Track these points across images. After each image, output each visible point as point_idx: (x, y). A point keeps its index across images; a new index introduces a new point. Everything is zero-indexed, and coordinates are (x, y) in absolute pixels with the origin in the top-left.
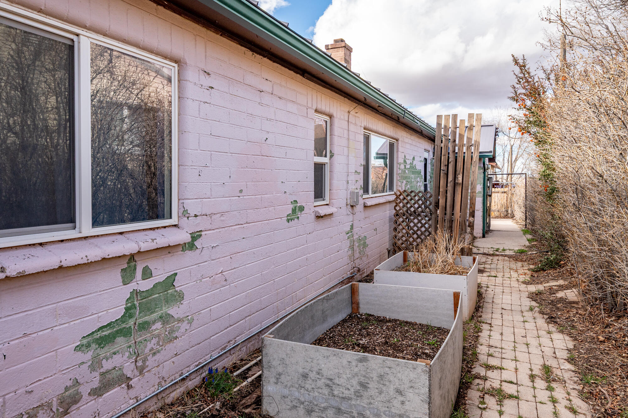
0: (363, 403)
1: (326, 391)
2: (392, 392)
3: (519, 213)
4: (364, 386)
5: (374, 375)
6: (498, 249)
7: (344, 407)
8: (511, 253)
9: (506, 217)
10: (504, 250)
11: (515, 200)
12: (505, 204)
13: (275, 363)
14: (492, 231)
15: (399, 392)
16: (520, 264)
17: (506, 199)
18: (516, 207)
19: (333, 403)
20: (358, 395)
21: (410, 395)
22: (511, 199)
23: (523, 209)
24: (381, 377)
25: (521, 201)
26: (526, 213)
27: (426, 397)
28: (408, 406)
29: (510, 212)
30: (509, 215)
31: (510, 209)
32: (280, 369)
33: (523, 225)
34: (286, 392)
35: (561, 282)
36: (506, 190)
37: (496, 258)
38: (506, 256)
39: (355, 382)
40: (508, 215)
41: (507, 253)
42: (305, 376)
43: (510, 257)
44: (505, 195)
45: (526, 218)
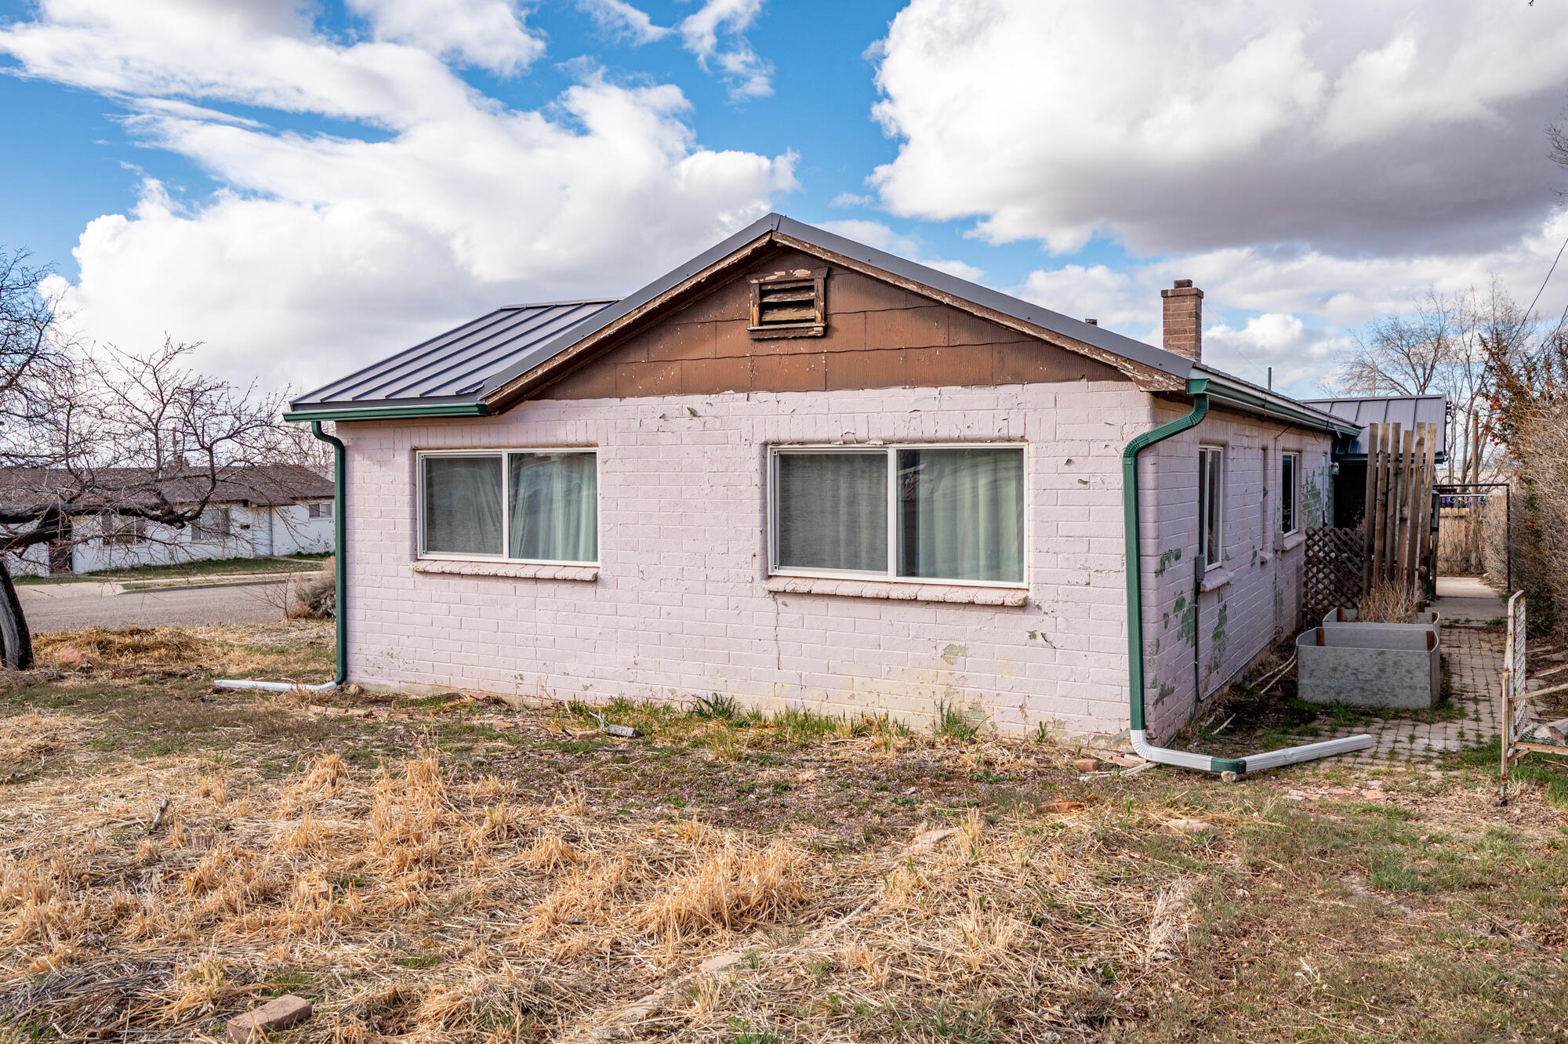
0: (1383, 681)
1: (1352, 678)
2: (1403, 671)
3: (1494, 562)
4: (1382, 671)
5: (1390, 663)
6: (1456, 621)
7: (1367, 686)
8: (1481, 625)
9: (1465, 572)
10: (1468, 621)
11: (1485, 536)
12: (1464, 545)
13: (1309, 663)
14: (1440, 597)
15: (1409, 671)
16: (1494, 635)
17: (1464, 533)
18: (1489, 552)
19: (1359, 685)
20: (1378, 677)
21: (1417, 673)
22: (1475, 533)
23: (1504, 556)
24: (1395, 663)
25: (1499, 539)
26: (1509, 563)
27: (1428, 673)
28: (1415, 680)
29: (1473, 562)
30: (1472, 569)
31: (1474, 555)
32: (1313, 667)
33: (1504, 588)
34: (1319, 682)
35: (1550, 647)
36: (1464, 511)
37: (1455, 631)
38: (1472, 628)
39: (1375, 669)
40: (1468, 567)
41: (1474, 624)
42: (1335, 669)
43: (1478, 629)
44: (1463, 524)
45: (1509, 572)
